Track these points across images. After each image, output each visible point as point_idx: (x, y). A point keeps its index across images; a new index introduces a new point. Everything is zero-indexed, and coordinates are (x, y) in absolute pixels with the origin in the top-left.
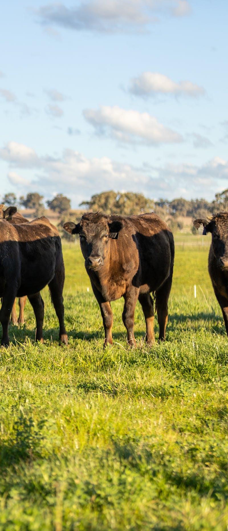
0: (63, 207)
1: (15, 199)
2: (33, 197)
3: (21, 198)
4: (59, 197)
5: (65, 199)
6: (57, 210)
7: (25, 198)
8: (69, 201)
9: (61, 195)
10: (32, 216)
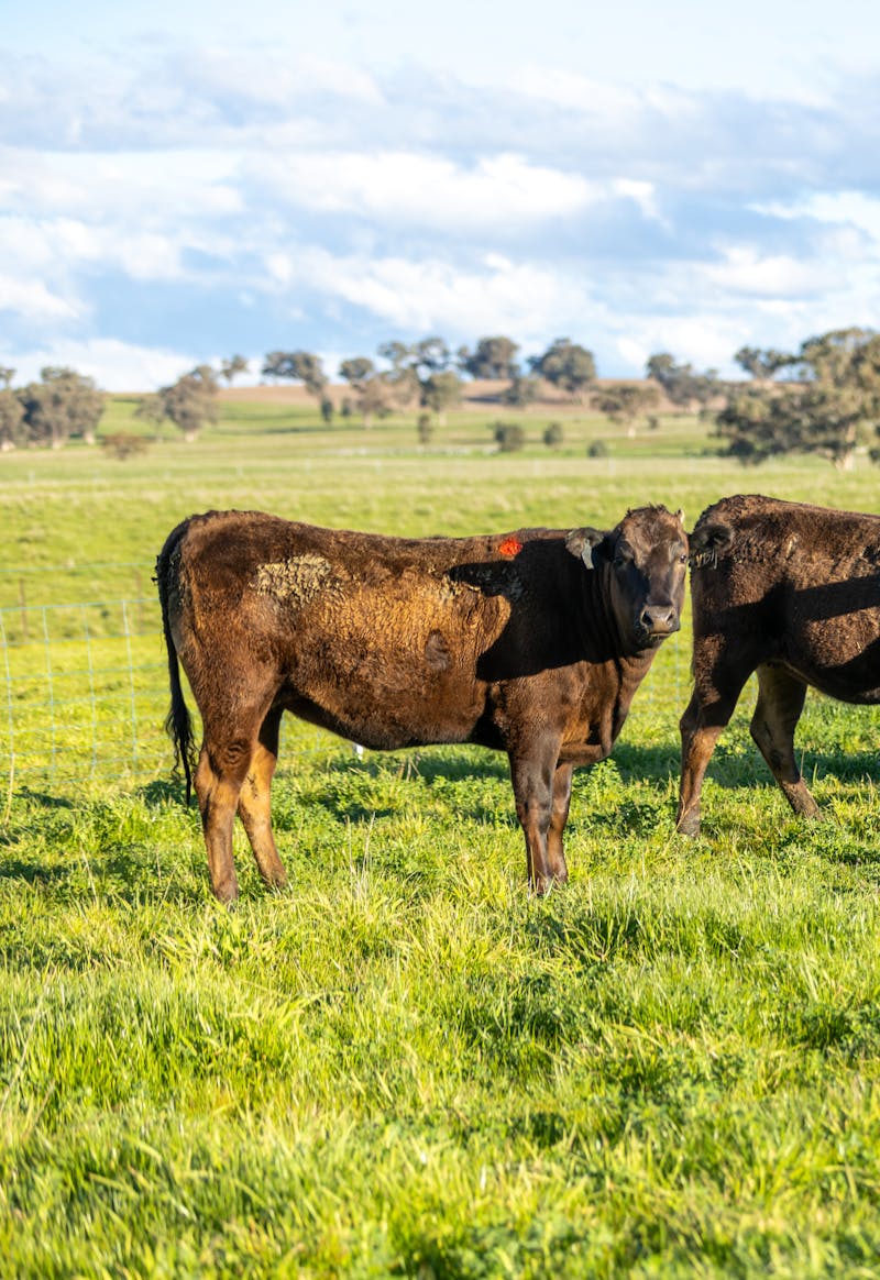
0: (577, 373)
1: (445, 353)
2: (494, 348)
3: (461, 352)
4: (562, 345)
5: (578, 350)
6: (563, 380)
7: (473, 350)
8: (588, 355)
9: (565, 340)
10: (503, 399)
